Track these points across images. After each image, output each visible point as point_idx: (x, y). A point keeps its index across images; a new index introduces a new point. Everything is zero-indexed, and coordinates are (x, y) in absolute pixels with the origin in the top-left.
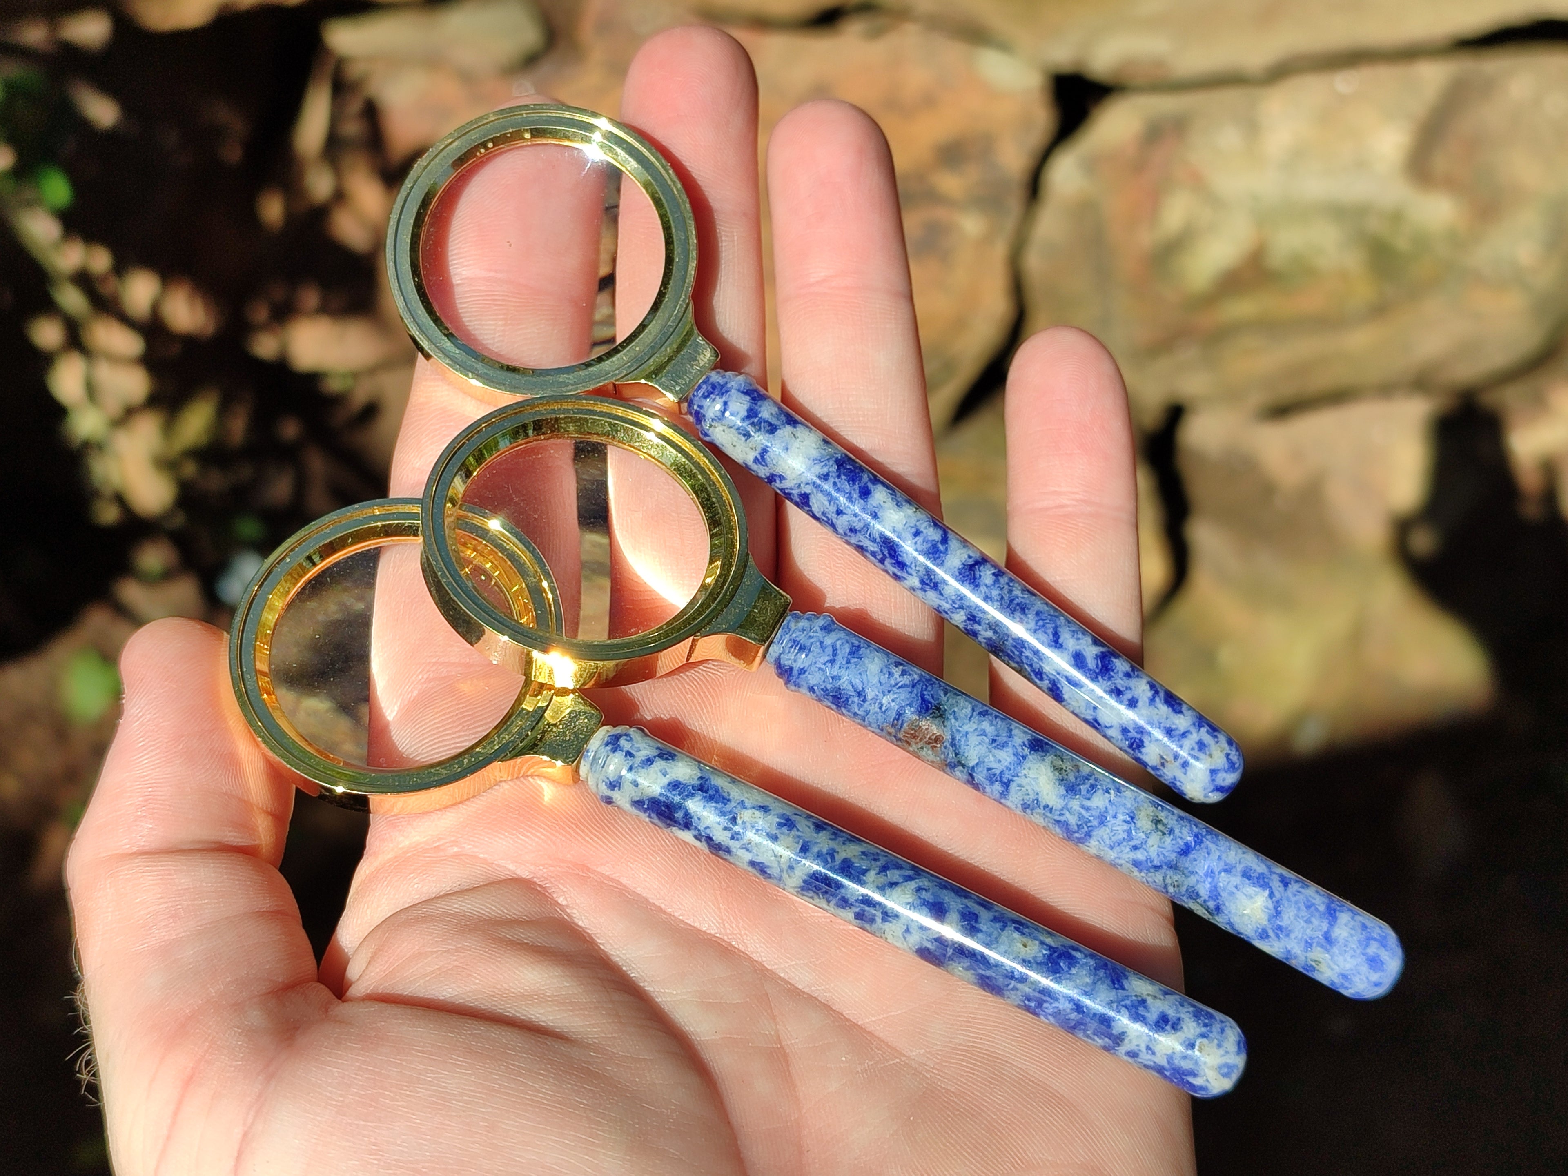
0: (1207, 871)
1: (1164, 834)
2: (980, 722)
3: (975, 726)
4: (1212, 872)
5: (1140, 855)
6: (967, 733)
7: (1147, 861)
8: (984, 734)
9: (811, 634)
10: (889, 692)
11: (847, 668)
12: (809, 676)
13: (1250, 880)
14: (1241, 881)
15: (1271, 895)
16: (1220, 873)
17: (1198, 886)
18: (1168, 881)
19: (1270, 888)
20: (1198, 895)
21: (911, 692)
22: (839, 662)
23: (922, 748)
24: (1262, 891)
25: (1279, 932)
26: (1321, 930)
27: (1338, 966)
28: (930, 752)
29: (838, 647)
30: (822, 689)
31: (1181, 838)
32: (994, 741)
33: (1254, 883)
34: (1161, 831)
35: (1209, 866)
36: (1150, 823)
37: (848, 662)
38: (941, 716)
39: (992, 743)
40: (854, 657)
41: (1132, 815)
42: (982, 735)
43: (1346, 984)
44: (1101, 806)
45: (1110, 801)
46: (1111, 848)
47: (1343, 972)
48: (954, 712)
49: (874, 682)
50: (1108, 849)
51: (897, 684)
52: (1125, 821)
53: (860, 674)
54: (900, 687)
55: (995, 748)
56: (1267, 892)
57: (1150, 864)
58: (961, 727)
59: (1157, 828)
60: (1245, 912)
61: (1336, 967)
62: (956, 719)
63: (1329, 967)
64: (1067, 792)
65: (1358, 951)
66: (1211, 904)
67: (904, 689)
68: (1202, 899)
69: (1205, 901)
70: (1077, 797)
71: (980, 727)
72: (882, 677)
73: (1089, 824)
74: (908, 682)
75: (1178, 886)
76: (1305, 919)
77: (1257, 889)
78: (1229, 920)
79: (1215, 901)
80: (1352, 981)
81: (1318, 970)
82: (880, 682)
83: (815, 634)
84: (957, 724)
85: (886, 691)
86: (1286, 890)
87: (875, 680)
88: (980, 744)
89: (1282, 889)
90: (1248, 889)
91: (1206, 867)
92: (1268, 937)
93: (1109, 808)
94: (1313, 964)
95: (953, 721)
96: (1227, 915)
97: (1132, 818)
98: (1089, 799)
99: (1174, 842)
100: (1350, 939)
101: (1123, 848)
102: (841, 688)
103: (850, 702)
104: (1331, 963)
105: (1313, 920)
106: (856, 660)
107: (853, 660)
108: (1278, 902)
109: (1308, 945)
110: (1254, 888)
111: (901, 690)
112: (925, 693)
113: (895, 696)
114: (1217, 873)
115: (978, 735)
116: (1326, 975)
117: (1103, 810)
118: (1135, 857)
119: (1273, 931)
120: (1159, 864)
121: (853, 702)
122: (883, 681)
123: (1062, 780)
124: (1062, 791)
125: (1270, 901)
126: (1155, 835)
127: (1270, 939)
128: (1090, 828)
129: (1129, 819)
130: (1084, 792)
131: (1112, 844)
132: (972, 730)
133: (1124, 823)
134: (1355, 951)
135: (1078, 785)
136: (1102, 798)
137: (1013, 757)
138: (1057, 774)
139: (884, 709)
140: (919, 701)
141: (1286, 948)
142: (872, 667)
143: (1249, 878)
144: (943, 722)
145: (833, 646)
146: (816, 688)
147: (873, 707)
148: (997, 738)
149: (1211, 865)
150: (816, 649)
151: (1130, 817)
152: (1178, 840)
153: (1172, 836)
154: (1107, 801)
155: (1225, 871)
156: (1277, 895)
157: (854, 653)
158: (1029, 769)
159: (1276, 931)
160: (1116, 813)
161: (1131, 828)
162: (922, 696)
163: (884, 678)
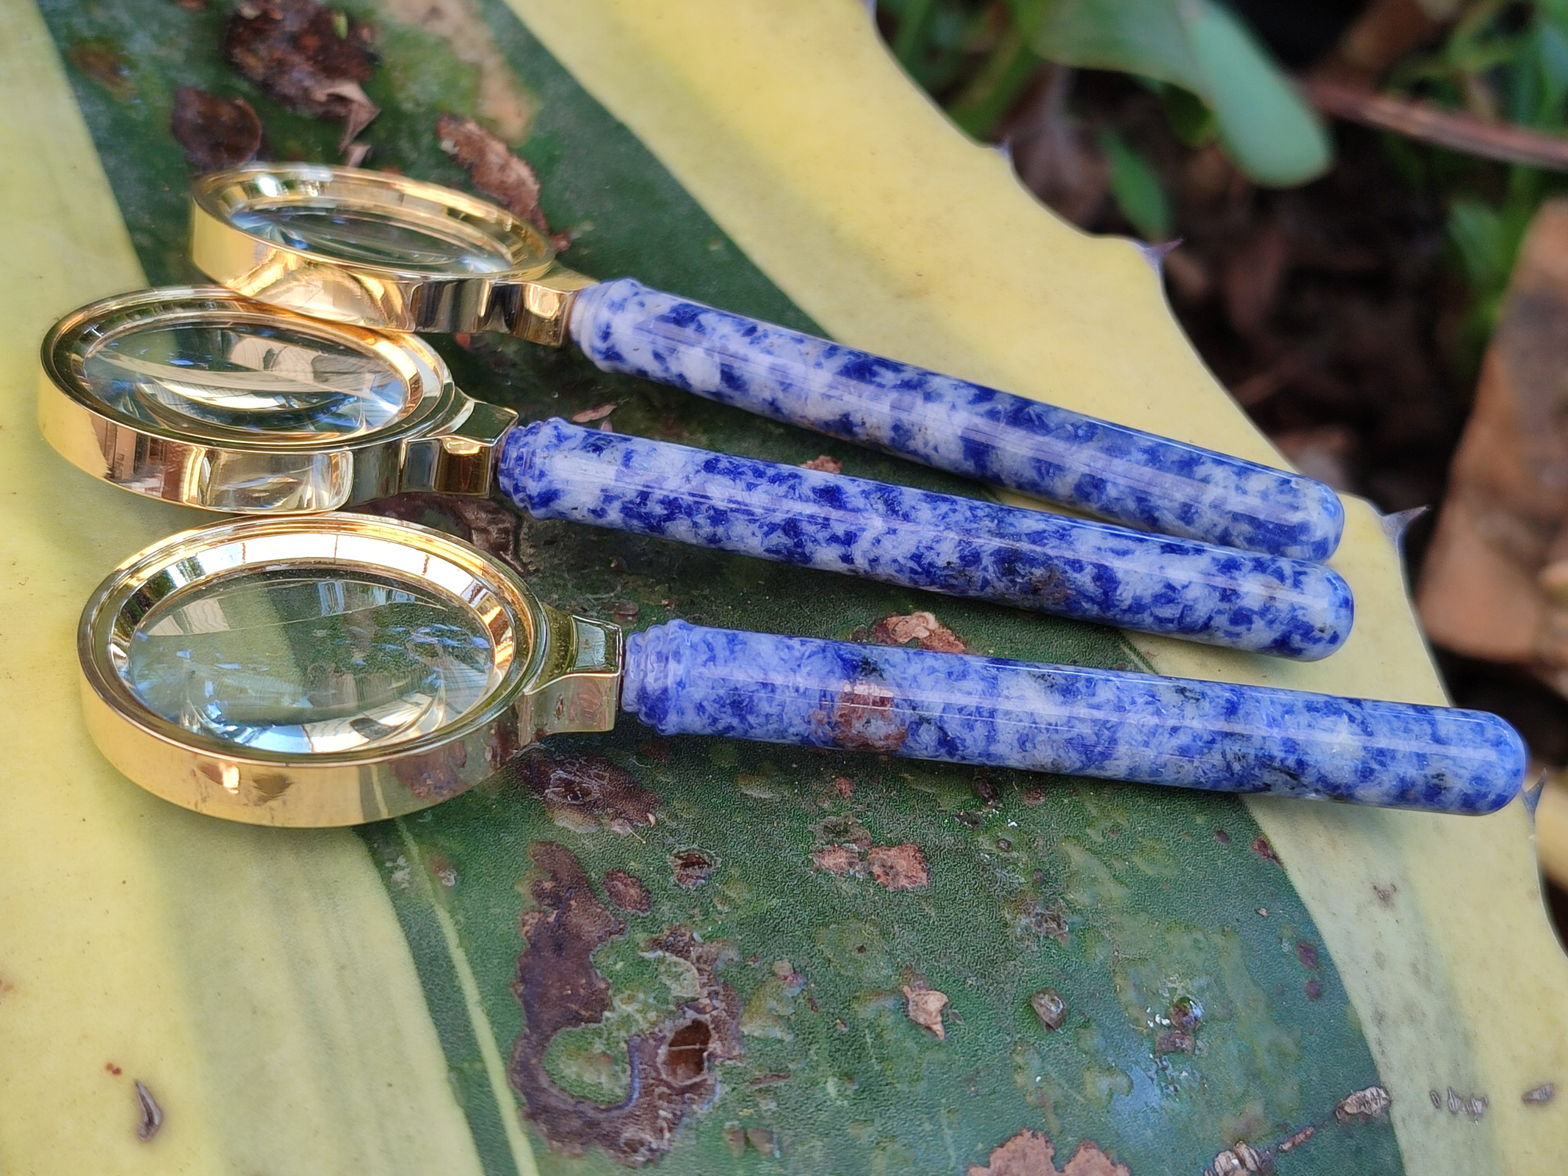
0: (1269, 721)
1: (1198, 700)
2: (923, 661)
3: (919, 666)
4: (1274, 720)
5: (1183, 739)
6: (915, 678)
7: (1194, 740)
8: (933, 670)
9: (671, 637)
10: (799, 666)
11: (734, 659)
12: (692, 689)
13: (1318, 712)
14: (1311, 717)
15: (1352, 719)
16: (1283, 717)
17: (1267, 744)
18: (1230, 756)
19: (1345, 711)
20: (1272, 758)
21: (825, 657)
22: (722, 656)
23: (868, 722)
24: (1338, 719)
25: (1383, 758)
26: (1425, 734)
27: (1466, 769)
28: (880, 723)
29: (711, 640)
30: (714, 701)
31: (1219, 697)
32: (950, 674)
33: (1325, 714)
34: (1192, 698)
35: (1267, 715)
36: (1175, 694)
37: (732, 652)
38: (874, 670)
39: (950, 676)
40: (736, 645)
41: (1151, 693)
42: (933, 673)
43: (1483, 789)
44: (1112, 698)
45: (1118, 688)
46: (1146, 744)
47: (1474, 773)
48: (887, 660)
49: (775, 663)
50: (1143, 749)
51: (803, 655)
52: (1148, 703)
53: (754, 659)
54: (809, 657)
55: (956, 680)
56: (1345, 718)
57: (1200, 744)
58: (904, 673)
59: (1186, 697)
60: (1334, 751)
61: (1462, 772)
62: (893, 666)
63: (1456, 775)
64: (1064, 696)
65: (1478, 741)
66: (1291, 761)
67: (816, 656)
68: (1278, 760)
69: (1282, 761)
70: (1079, 697)
71: (926, 666)
72: (782, 653)
73: (1108, 725)
74: (814, 649)
75: (1244, 757)
76: (1402, 729)
77: (1333, 718)
78: (1319, 773)
79: (1294, 753)
80: (1488, 780)
81: (1445, 788)
82: (783, 660)
83: (676, 635)
84: (898, 672)
85: (796, 667)
86: (1362, 709)
87: (775, 661)
88: (936, 682)
89: (1357, 709)
90: (1324, 722)
91: (1264, 717)
92: (1372, 771)
93: (1121, 695)
94: (1436, 781)
95: (891, 669)
96: (1315, 767)
97: (1153, 697)
98: (1094, 695)
99: (1213, 704)
100: (1461, 731)
101: (1161, 738)
102: (738, 686)
103: (756, 701)
104: (1456, 769)
105: (1411, 726)
106: (740, 646)
107: (737, 648)
108: (1363, 723)
109: (1421, 758)
110: (1329, 718)
111: (812, 659)
112: (841, 652)
113: (809, 668)
114: (1280, 719)
115: (929, 675)
116: (1457, 790)
117: (1116, 701)
118: (1179, 742)
119: (1375, 759)
120: (1211, 738)
121: (760, 699)
122: (786, 657)
123: (1052, 686)
124: (1058, 698)
125: (1354, 726)
126: (1189, 704)
127: (1376, 774)
128: (1112, 730)
129: (1150, 699)
130: (1084, 690)
131: (1146, 739)
132: (919, 671)
133: (1148, 706)
134: (1474, 742)
135: (1073, 685)
136: (1107, 689)
137: (982, 683)
138: (1042, 681)
139: (801, 690)
140: (840, 663)
141: (1398, 775)
142: (764, 647)
143: (1317, 710)
144: (881, 675)
145: (704, 642)
146: (705, 703)
147: (787, 694)
148: (953, 670)
149: (1269, 712)
150: (686, 652)
151: (1150, 696)
152: (1217, 700)
153: (1207, 700)
154: (1115, 689)
155: (1287, 712)
156: (1358, 717)
157: (733, 640)
158: (1008, 688)
159: (1379, 758)
160: (1132, 698)
161: (1157, 708)
162: (840, 657)
163: (785, 654)
